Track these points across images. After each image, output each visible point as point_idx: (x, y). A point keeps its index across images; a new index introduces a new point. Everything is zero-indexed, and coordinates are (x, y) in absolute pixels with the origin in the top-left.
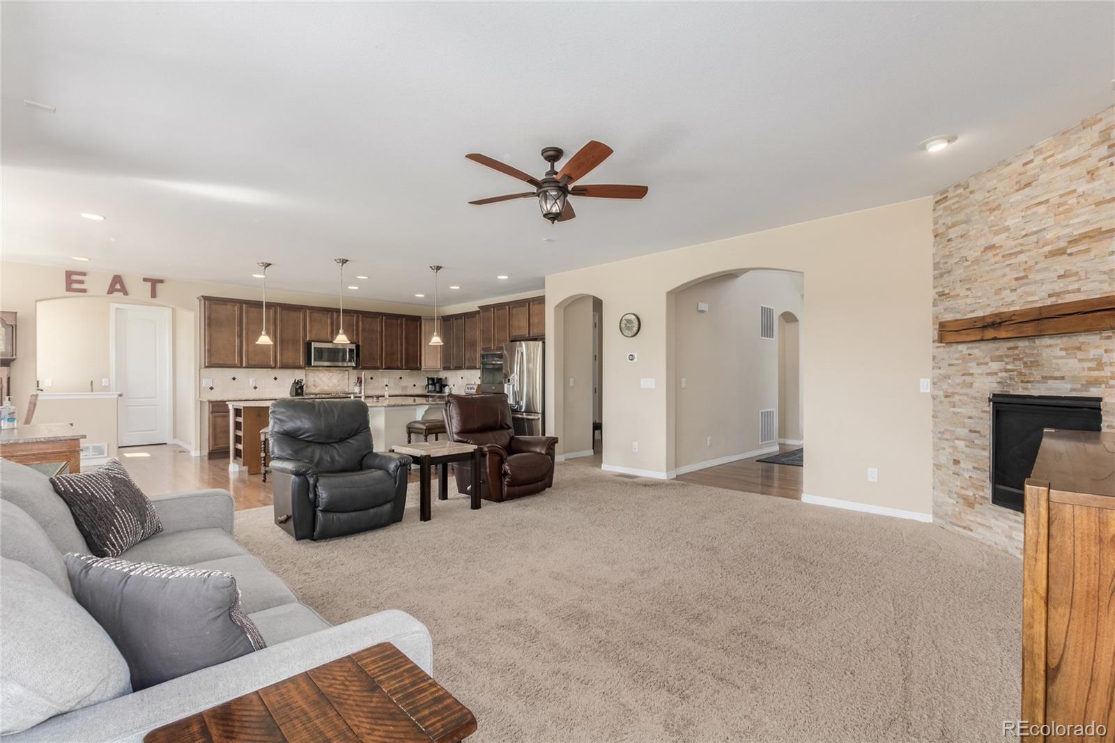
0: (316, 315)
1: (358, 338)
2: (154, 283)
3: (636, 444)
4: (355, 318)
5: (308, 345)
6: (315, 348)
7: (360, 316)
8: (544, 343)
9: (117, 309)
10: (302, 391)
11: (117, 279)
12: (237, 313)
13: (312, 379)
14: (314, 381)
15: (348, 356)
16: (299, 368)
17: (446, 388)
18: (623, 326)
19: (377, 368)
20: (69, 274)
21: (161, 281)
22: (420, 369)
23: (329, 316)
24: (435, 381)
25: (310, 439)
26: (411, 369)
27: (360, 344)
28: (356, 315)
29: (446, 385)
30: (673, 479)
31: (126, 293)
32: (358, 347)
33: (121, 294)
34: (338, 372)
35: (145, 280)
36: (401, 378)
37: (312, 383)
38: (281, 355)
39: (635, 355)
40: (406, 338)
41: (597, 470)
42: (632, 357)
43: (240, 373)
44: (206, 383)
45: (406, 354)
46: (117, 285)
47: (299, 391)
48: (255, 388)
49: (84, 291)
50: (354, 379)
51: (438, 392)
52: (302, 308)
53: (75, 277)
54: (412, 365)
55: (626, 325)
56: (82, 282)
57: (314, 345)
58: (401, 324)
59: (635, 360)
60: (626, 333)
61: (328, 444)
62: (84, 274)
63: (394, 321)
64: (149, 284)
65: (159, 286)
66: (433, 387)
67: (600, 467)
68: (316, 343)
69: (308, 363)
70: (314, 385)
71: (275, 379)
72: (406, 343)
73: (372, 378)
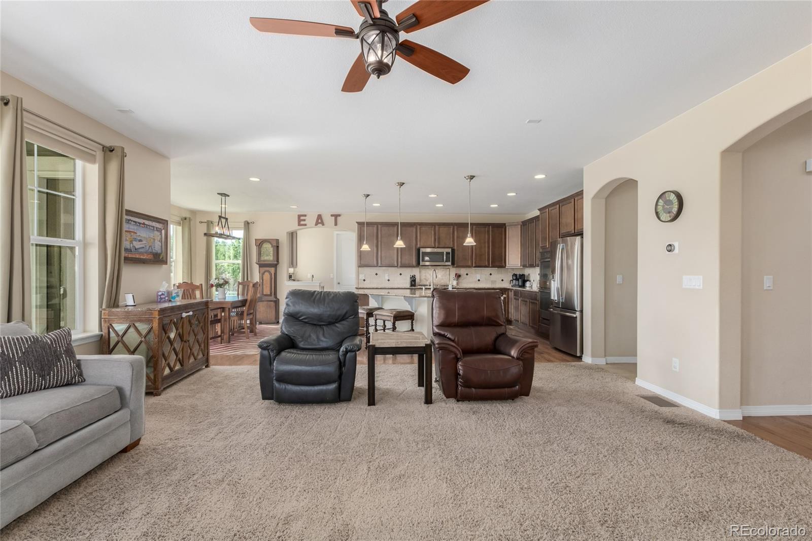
0: (423, 228)
1: (453, 244)
2: (336, 216)
3: (676, 362)
4: (452, 229)
5: (418, 250)
6: (422, 252)
7: (456, 227)
8: (582, 237)
9: (337, 234)
10: (415, 283)
11: (320, 217)
12: (375, 231)
13: (424, 275)
14: (425, 276)
15: (445, 258)
16: (413, 267)
17: (528, 283)
18: (660, 208)
19: (469, 267)
20: (299, 216)
21: (339, 215)
22: (505, 267)
23: (433, 228)
24: (518, 277)
25: (306, 320)
26: (498, 267)
27: (455, 248)
28: (452, 227)
29: (528, 280)
30: (729, 422)
31: (323, 225)
32: (453, 250)
33: (321, 225)
34: (442, 269)
35: (332, 215)
36: (491, 274)
37: (424, 277)
38: (401, 258)
39: (676, 244)
40: (492, 242)
41: (629, 384)
42: (670, 248)
43: (380, 270)
44: (362, 277)
45: (492, 254)
46: (320, 220)
47: (413, 283)
48: (389, 280)
49: (305, 225)
50: (453, 275)
51: (520, 287)
52: (415, 225)
53: (302, 218)
54: (497, 264)
55: (663, 206)
56: (304, 220)
57: (422, 250)
58: (488, 232)
59: (676, 251)
60: (664, 216)
61: (320, 326)
62: (305, 216)
63: (483, 229)
64: (334, 218)
65: (338, 218)
66: (517, 281)
67: (634, 382)
68: (423, 249)
69: (418, 264)
70: (425, 279)
71: (401, 274)
72: (493, 245)
73: (467, 274)
